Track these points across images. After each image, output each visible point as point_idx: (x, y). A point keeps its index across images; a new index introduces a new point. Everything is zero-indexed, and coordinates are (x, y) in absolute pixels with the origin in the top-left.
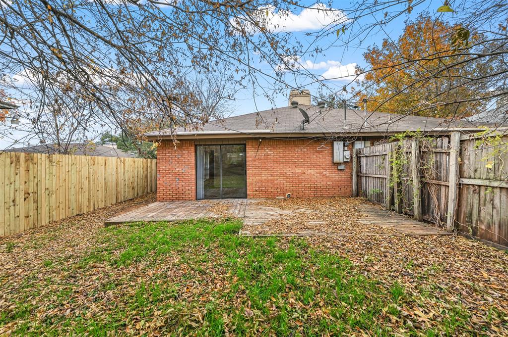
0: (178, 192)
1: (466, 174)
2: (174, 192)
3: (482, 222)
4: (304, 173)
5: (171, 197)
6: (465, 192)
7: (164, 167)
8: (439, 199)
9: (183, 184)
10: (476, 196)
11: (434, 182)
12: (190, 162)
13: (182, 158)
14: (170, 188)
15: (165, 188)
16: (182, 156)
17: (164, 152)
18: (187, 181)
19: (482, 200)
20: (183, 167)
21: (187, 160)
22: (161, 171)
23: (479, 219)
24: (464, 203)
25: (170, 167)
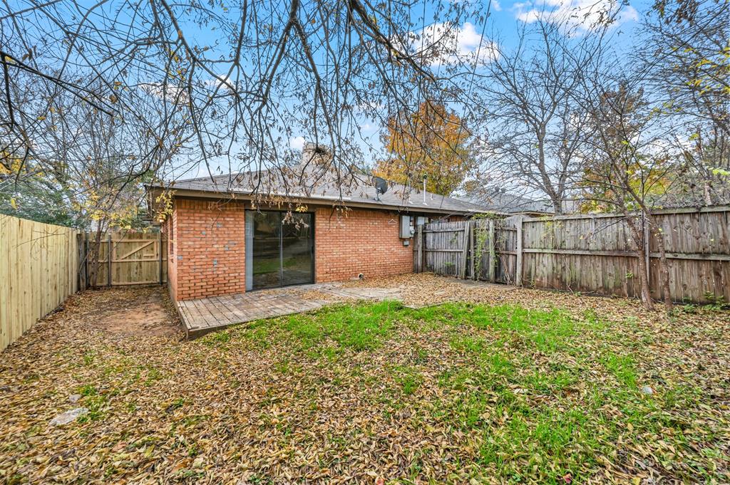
0: (216, 283)
1: (526, 246)
2: (209, 283)
3: (537, 277)
4: (375, 250)
5: (204, 290)
6: (526, 258)
7: (190, 243)
8: (508, 265)
9: (226, 269)
10: (534, 260)
11: (504, 252)
12: (237, 235)
13: (225, 229)
14: (202, 277)
15: (192, 278)
16: (224, 225)
17: (192, 218)
18: (232, 265)
19: (537, 262)
20: (226, 243)
21: (232, 232)
22: (184, 250)
23: (536, 276)
24: (525, 266)
25: (201, 242)
